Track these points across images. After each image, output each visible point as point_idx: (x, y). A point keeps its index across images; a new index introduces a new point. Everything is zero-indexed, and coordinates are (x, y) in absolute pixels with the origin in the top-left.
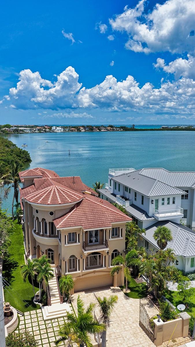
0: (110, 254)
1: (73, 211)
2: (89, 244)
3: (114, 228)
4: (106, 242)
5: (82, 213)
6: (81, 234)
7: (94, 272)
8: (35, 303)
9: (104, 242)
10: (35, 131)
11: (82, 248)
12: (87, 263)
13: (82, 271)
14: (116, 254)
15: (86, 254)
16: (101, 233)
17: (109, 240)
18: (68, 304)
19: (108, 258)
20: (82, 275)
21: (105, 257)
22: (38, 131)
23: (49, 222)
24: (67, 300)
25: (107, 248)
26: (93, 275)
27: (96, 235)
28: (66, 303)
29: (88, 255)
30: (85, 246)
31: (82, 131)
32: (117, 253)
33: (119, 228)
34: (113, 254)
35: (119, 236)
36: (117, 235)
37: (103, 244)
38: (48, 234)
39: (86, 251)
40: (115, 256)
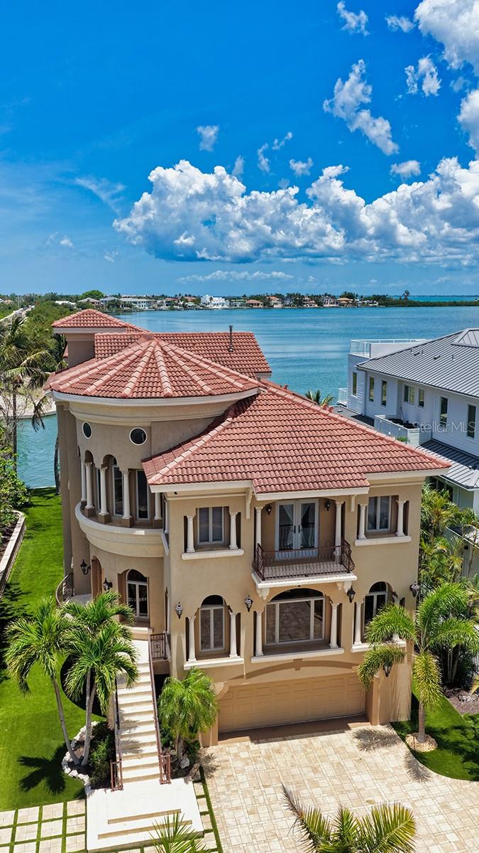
0: (360, 599)
1: (219, 428)
2: (280, 556)
3: (376, 498)
4: (343, 552)
5: (254, 436)
6: (248, 515)
7: (297, 664)
8: (67, 770)
9: (338, 552)
10: (159, 306)
11: (251, 568)
12: (270, 629)
13: (248, 660)
14: (381, 599)
15: (265, 595)
16: (327, 514)
17: (358, 543)
18: (191, 783)
19: (352, 613)
20: (250, 675)
21: (340, 607)
22: (167, 305)
23: (129, 469)
24: (191, 766)
25: (349, 572)
26: (289, 674)
27: (307, 522)
28: (181, 780)
29: (276, 598)
30: (262, 562)
31: (275, 306)
32: (384, 596)
33: (396, 498)
34: (369, 600)
35: (396, 531)
36: (386, 527)
37: (332, 558)
38: (126, 515)
39: (264, 579)
40: (378, 607)
